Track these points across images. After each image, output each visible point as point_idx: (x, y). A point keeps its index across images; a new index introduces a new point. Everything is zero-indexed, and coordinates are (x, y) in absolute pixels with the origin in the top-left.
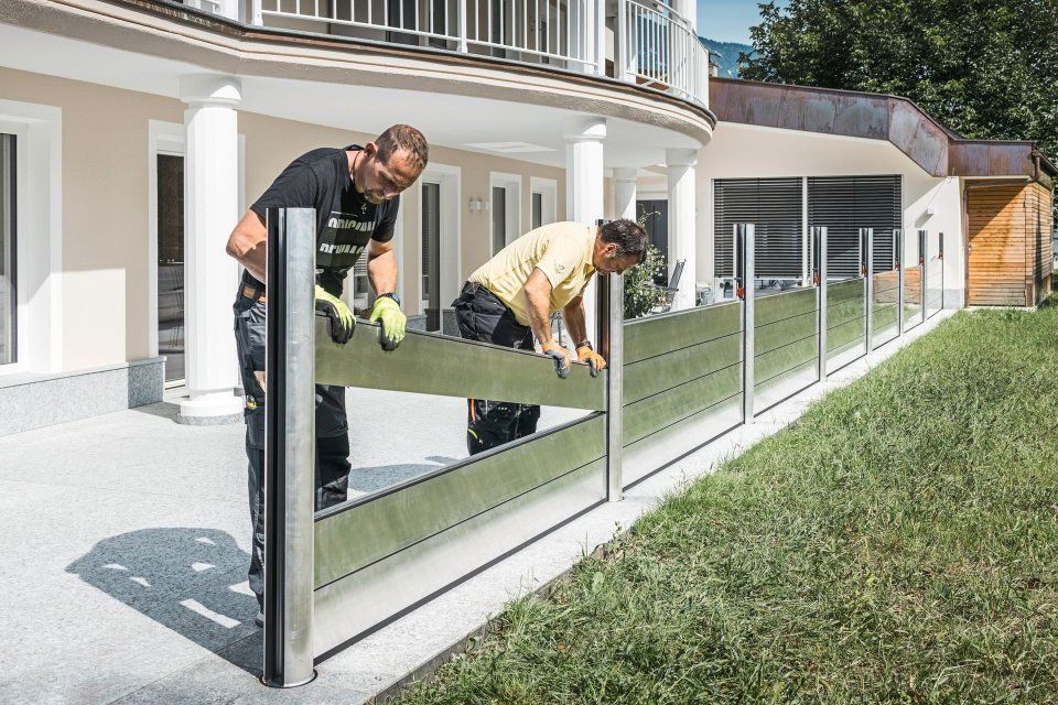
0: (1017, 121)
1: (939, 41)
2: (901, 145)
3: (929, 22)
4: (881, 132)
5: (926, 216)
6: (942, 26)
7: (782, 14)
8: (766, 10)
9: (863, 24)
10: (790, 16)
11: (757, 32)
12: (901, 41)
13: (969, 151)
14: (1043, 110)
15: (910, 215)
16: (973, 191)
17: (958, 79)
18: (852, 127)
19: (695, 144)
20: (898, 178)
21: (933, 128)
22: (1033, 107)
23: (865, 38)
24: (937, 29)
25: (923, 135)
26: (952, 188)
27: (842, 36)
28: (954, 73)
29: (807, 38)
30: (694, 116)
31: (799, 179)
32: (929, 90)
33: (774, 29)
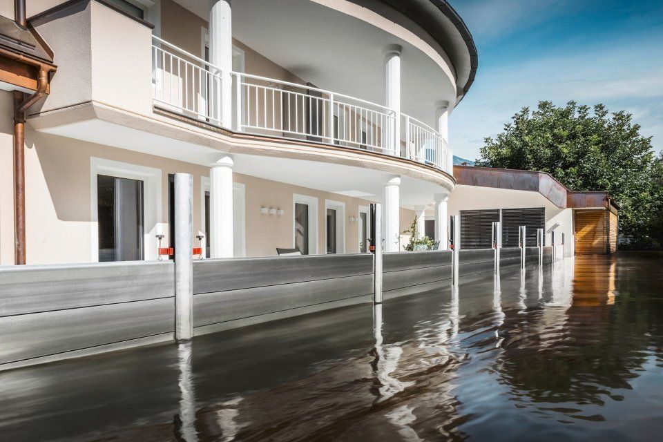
0: (602, 186)
1: (565, 151)
2: (544, 194)
3: (560, 143)
4: (535, 188)
5: (556, 226)
6: (567, 144)
7: (494, 142)
8: (487, 140)
9: (530, 144)
10: (499, 143)
11: (484, 150)
12: (548, 151)
13: (577, 197)
14: (614, 181)
15: (549, 224)
16: (579, 215)
17: (574, 167)
18: (522, 186)
19: (447, 192)
20: (543, 209)
21: (559, 186)
22: (609, 179)
23: (531, 151)
24: (564, 145)
25: (555, 189)
26: (568, 213)
27: (521, 149)
28: (573, 165)
29: (505, 151)
30: (444, 177)
31: (498, 210)
32: (561, 173)
33: (490, 148)
